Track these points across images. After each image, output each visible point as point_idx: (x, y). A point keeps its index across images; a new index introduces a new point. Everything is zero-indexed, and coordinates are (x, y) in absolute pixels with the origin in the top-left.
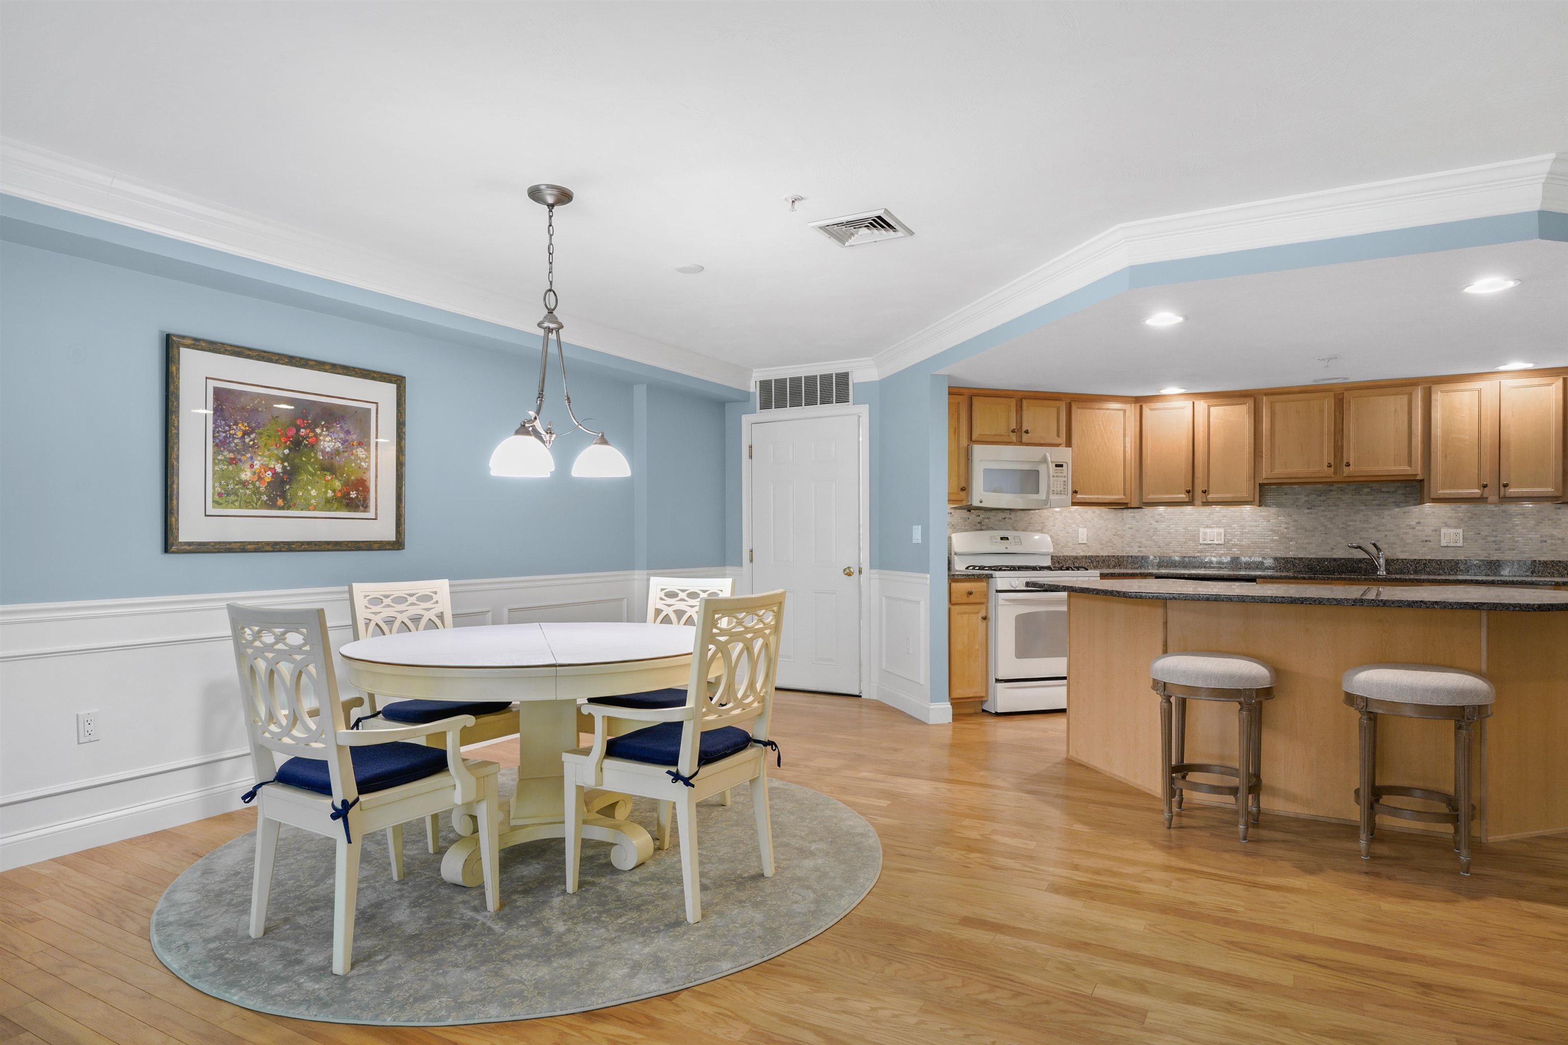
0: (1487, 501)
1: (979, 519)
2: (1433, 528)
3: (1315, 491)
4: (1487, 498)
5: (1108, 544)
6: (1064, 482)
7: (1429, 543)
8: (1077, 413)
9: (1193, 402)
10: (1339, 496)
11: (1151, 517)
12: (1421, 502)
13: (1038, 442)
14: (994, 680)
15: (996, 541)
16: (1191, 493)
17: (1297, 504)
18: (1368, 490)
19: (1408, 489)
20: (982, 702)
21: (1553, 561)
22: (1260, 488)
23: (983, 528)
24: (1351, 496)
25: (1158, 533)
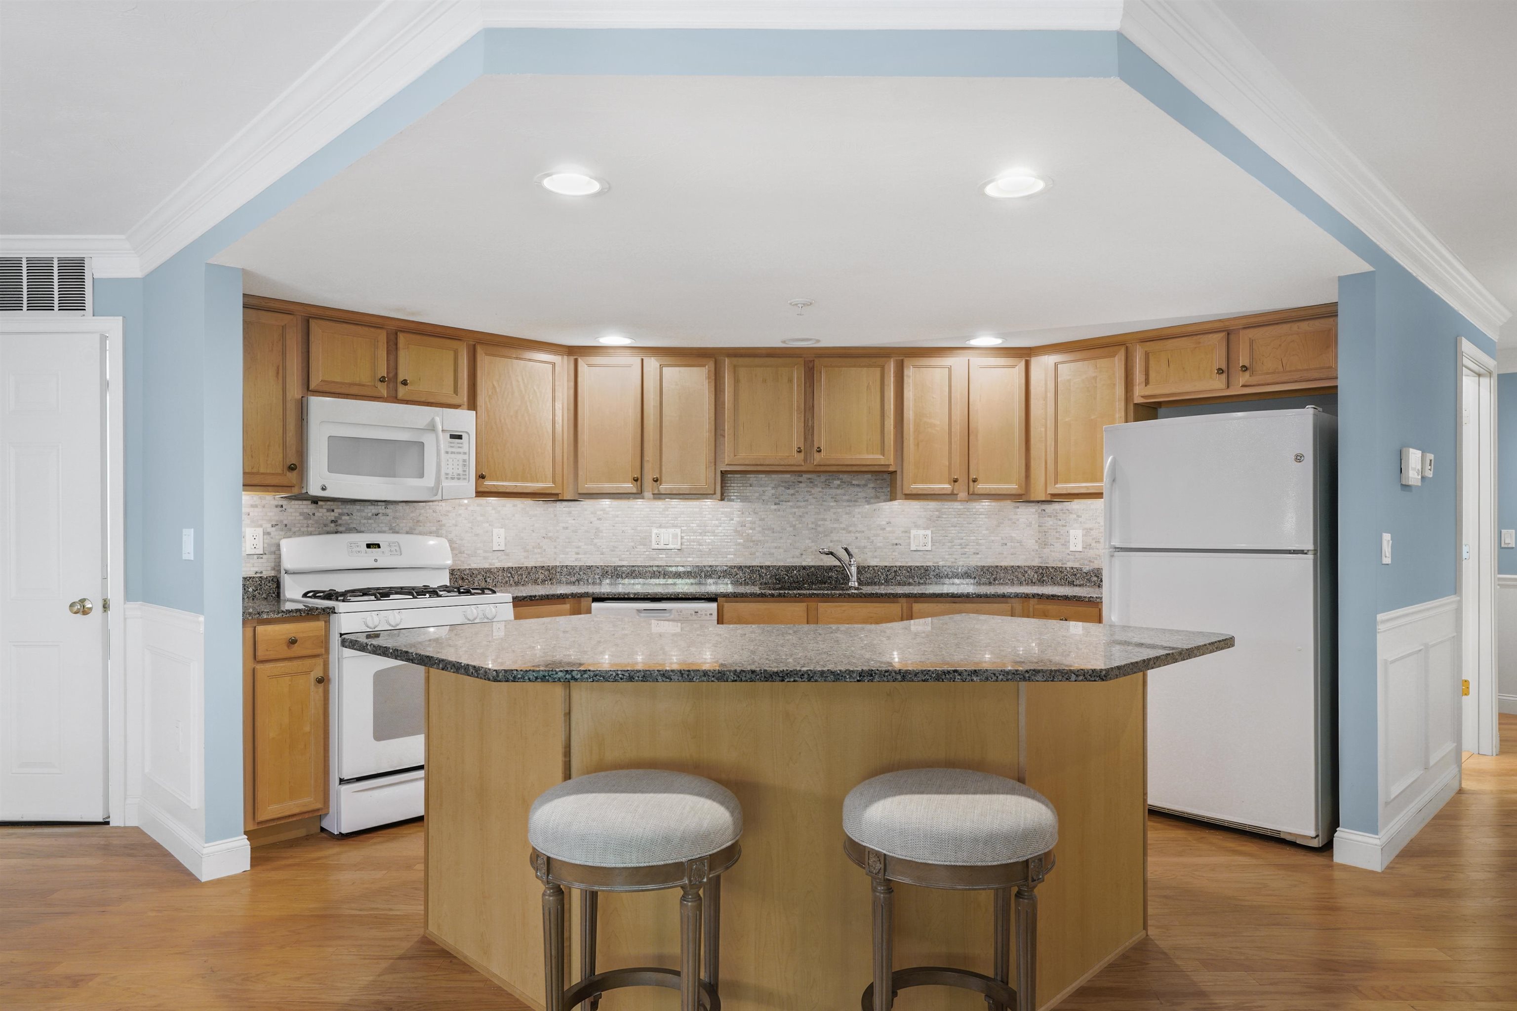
0: (957, 498)
1: (332, 516)
2: (903, 529)
3: (782, 482)
4: (957, 494)
5: (536, 551)
6: (464, 461)
7: (898, 546)
8: (484, 361)
9: (642, 360)
10: (809, 489)
11: (592, 513)
12: (893, 498)
13: (423, 400)
14: (337, 781)
15: (358, 549)
16: (639, 482)
17: (764, 498)
18: (838, 482)
19: (878, 482)
20: (320, 818)
21: (1013, 566)
22: (722, 477)
23: (340, 529)
24: (820, 489)
25: (601, 534)
